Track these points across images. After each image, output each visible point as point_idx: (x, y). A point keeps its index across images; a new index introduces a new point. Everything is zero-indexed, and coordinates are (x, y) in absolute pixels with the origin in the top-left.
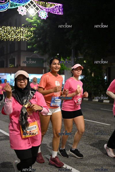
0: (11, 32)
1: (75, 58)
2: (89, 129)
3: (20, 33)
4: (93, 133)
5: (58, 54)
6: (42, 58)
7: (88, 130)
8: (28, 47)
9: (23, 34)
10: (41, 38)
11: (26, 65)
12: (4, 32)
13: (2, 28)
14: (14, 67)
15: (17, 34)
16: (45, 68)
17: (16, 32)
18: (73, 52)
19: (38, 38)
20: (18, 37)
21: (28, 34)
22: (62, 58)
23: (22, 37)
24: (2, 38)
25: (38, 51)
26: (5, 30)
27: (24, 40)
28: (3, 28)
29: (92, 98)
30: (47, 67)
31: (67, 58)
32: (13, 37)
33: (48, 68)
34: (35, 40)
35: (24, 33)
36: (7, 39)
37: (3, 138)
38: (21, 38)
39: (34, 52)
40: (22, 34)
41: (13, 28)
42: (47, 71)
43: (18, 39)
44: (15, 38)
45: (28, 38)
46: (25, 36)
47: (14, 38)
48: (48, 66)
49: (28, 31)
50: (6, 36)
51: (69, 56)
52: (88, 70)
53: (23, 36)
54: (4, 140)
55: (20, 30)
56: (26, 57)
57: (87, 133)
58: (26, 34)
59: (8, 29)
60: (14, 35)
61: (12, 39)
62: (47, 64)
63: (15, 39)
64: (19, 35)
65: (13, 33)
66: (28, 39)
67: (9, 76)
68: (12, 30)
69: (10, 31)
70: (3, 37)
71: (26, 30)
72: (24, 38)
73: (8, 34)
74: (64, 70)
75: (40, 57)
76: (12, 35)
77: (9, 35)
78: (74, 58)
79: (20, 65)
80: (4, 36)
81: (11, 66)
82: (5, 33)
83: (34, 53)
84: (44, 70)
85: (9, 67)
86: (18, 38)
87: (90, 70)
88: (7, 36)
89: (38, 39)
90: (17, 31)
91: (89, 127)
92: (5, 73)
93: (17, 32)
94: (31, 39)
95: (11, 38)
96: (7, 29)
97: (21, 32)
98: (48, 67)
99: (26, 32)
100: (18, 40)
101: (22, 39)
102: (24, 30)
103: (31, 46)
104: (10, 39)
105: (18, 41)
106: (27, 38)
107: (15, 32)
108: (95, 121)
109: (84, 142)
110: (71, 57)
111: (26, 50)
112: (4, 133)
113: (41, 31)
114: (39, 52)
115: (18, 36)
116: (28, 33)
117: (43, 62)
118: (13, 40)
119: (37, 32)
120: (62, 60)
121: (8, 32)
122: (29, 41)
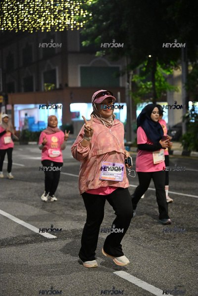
0: (44, 11)
1: (190, 63)
3: (64, 13)
5: (150, 56)
6: (116, 66)
8: (84, 43)
9: (71, 14)
10: (109, 22)
11: (81, 84)
12: (29, 12)
13: (24, 5)
14: (55, 89)
15: (56, 15)
16: (123, 90)
17: (55, 12)
19: (103, 21)
20: (60, 21)
21: (82, 14)
22: (158, 64)
23: (68, 22)
24: (25, 27)
25: (104, 52)
26: (31, 9)
27: (72, 27)
28: (26, 3)
30: (127, 87)
31: (172, 63)
32: (48, 24)
33: (129, 88)
34: (98, 28)
35: (72, 12)
36: (35, 29)
37: (29, 239)
38: (66, 23)
39: (95, 53)
40: (68, 15)
41: (48, 3)
42: (127, 94)
43: (60, 26)
44: (53, 24)
45: (82, 24)
46: (75, 20)
47: (51, 25)
48: (128, 84)
49: (81, 7)
50: (32, 23)
51: (175, 59)
53: (71, 20)
54: (31, 242)
55: (64, 6)
56: (79, 66)
58: (77, 14)
59: (38, 5)
60: (51, 17)
61: (47, 26)
62: (126, 79)
63: (53, 28)
64: (63, 18)
65: (49, 13)
66: (82, 26)
69: (42, 10)
70: (26, 25)
71: (76, 5)
72: (72, 23)
73: (38, 16)
74: (165, 92)
75: (109, 65)
76: (47, 19)
77: (39, 18)
78: (187, 63)
79: (67, 85)
80: (28, 21)
81: (47, 87)
82: (30, 14)
83: (97, 57)
84: (119, 94)
85: (43, 89)
86: (59, 23)
88: (35, 21)
89: (104, 23)
90: (58, 9)
92: (35, 103)
93: (57, 11)
94: (88, 26)
95: (44, 24)
96: (34, 6)
97: (67, 11)
98: (129, 86)
99: (77, 10)
100: (60, 28)
101: (69, 26)
102: (73, 6)
103: (89, 42)
104: (43, 28)
105: (60, 30)
106: (78, 24)
107: (52, 11)
110: (179, 61)
111: (78, 49)
112: (32, 230)
113: (110, 6)
115: (59, 19)
116: (80, 11)
117: (118, 76)
118: (49, 28)
119: (100, 8)
120: (159, 68)
121: (37, 12)
122: (85, 29)
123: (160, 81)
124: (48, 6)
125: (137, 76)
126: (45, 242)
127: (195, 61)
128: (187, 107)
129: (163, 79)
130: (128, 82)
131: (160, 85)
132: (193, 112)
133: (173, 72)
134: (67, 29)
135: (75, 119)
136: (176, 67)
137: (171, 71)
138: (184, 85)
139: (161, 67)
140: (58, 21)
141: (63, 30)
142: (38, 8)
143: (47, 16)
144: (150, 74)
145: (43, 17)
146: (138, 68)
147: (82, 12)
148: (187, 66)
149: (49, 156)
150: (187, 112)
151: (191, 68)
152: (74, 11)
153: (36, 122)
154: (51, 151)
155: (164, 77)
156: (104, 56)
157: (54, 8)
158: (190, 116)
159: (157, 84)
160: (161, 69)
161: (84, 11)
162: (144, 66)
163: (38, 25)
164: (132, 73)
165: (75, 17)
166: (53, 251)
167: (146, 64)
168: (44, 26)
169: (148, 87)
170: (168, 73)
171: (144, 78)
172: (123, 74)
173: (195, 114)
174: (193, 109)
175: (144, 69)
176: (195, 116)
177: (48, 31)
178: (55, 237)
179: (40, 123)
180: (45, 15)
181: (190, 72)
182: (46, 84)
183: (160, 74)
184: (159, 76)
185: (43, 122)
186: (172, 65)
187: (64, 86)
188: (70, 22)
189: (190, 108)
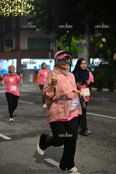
0: (6, 4)
1: (91, 36)
2: (105, 127)
3: (17, 6)
4: (109, 131)
5: (68, 32)
6: (48, 37)
7: (103, 128)
8: (29, 24)
10: (44, 11)
11: (28, 48)
14: (12, 50)
15: (13, 6)
16: (52, 51)
17: (12, 5)
18: (87, 28)
19: (40, 11)
20: (15, 10)
21: (28, 6)
22: (72, 36)
23: (20, 11)
25: (41, 29)
27: (22, 14)
29: (114, 87)
30: (54, 50)
32: (8, 12)
34: (37, 14)
35: (22, 5)
38: (19, 12)
39: (36, 30)
40: (20, 7)
43: (15, 13)
45: (28, 12)
46: (24, 10)
47: (10, 12)
49: (28, 2)
51: (82, 34)
52: (108, 51)
53: (21, 10)
55: (18, 1)
56: (27, 37)
57: (102, 131)
58: (25, 6)
60: (10, 8)
61: (7, 13)
63: (11, 14)
64: (17, 9)
66: (28, 14)
67: (6, 63)
68: (7, 2)
69: (4, 3)
74: (77, 53)
75: (44, 36)
76: (7, 9)
77: (3, 8)
78: (89, 36)
79: (19, 48)
81: (8, 50)
83: (37, 32)
84: (50, 54)
85: (5, 51)
86: (15, 12)
87: (111, 51)
88: (0, 10)
89: (41, 12)
90: (14, 3)
91: (105, 125)
92: (1, 58)
93: (13, 4)
94: (31, 13)
97: (19, 4)
98: (55, 49)
99: (25, 4)
101: (21, 13)
103: (32, 22)
104: (5, 14)
105: (15, 16)
106: (26, 12)
107: (10, 5)
108: (114, 117)
109: (96, 143)
110: (85, 35)
113: (45, 2)
114: (43, 30)
115: (14, 9)
117: (49, 43)
118: (9, 14)
119: (39, 3)
120: (73, 39)
121: (1, 4)
122: (30, 15)
123: (74, 46)
124: (8, 1)
125: (60, 43)
126: (4, 141)
127: (94, 35)
128: (89, 62)
129: (75, 45)
130: (55, 47)
131: (74, 49)
132: (93, 65)
133: (81, 41)
134: (19, 15)
135: (24, 69)
136: (83, 38)
137: (81, 40)
138: (87, 49)
139: (74, 38)
140: (14, 10)
141: (17, 15)
142: (2, 2)
143: (7, 7)
144: (68, 42)
145: (5, 8)
146: (61, 39)
147: (28, 5)
148: (89, 38)
149: (9, 90)
150: (89, 65)
151: (92, 39)
152: (23, 5)
153: (1, 70)
154: (11, 87)
155: (76, 44)
156: (41, 31)
157: (11, 3)
158: (91, 67)
159: (72, 48)
160: (75, 39)
161: (29, 4)
162: (65, 38)
163: (2, 12)
164: (57, 41)
165: (24, 8)
166: (9, 147)
167: (65, 36)
168: (5, 13)
169: (67, 50)
170: (79, 42)
171: (64, 44)
172: (52, 42)
173: (94, 66)
174: (93, 63)
175: (64, 39)
176: (94, 67)
177: (8, 16)
178: (10, 138)
179: (3, 71)
180: (6, 7)
181: (91, 41)
182: (6, 48)
183: (74, 42)
184: (73, 44)
185: (5, 70)
186: (80, 37)
187: (18, 49)
188: (21, 11)
189: (91, 62)
